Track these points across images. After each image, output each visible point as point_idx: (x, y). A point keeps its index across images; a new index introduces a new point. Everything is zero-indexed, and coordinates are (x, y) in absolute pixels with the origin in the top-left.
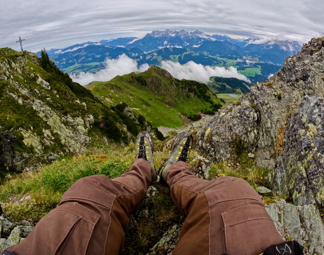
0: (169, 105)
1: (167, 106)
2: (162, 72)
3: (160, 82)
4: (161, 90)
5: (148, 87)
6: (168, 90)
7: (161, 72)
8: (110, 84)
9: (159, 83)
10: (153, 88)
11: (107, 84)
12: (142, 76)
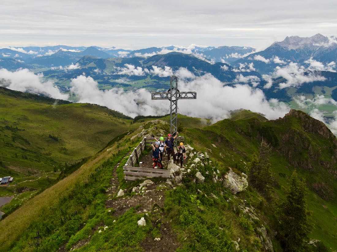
0: (319, 194)
1: (315, 196)
2: (313, 125)
3: (307, 146)
4: (307, 160)
5: (280, 150)
6: (321, 164)
7: (311, 125)
8: (212, 132)
9: (305, 146)
10: (290, 153)
11: (207, 131)
12: (271, 128)
